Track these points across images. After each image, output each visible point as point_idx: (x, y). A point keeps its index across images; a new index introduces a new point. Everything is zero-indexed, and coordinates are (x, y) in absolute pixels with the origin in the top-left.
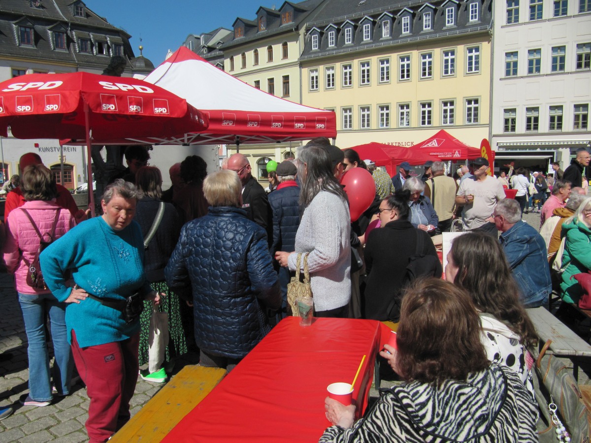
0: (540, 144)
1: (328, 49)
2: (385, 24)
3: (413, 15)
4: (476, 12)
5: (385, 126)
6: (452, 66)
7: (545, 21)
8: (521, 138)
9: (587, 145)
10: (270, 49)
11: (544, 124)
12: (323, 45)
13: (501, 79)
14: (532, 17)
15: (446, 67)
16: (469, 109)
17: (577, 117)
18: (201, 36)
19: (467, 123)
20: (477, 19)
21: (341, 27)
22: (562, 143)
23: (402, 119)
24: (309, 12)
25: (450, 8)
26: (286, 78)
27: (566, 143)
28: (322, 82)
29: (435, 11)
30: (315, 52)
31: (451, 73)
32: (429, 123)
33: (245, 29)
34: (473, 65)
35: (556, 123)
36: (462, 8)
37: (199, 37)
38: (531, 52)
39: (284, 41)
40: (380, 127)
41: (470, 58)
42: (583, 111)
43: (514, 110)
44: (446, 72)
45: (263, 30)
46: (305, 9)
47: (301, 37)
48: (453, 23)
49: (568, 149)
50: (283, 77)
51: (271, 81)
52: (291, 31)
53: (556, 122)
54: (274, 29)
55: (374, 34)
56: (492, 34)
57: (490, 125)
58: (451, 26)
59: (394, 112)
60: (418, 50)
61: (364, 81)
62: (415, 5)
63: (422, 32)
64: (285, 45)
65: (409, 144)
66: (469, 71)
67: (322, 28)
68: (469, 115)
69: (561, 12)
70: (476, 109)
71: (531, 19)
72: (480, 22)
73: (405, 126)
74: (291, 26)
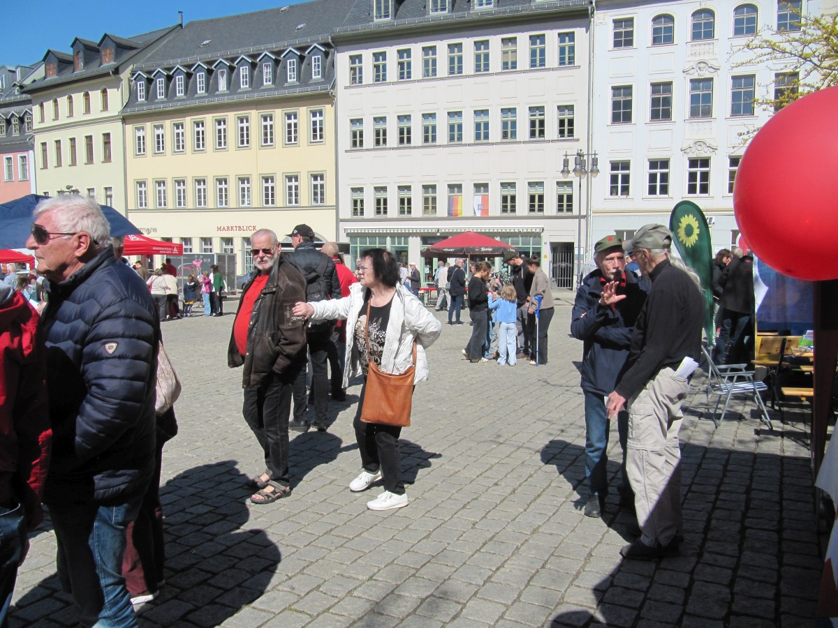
0: (388, 231)
1: (156, 101)
2: (222, 73)
3: (253, 66)
4: (319, 68)
5: (224, 205)
6: (296, 131)
7: (389, 83)
8: (370, 224)
9: (436, 233)
10: (87, 95)
11: (393, 208)
12: (150, 95)
13: (346, 151)
14: (377, 78)
15: (290, 133)
16: (315, 186)
17: (426, 200)
18: (16, 68)
19: (314, 204)
20: (320, 76)
21: (171, 73)
22: (411, 231)
23: (243, 196)
24: (138, 50)
25: (292, 60)
26: (107, 136)
27: (415, 231)
28: (150, 144)
29: (277, 62)
30: (142, 105)
31: (295, 141)
32: (273, 203)
33: (59, 66)
34: (317, 132)
35: (406, 206)
36: (306, 61)
37: (13, 69)
38: (376, 120)
39: (103, 87)
40: (219, 206)
41: (315, 123)
42: (432, 193)
43: (361, 190)
44: (290, 140)
45: (80, 70)
46: (134, 46)
47: (125, 83)
48: (295, 80)
49: (419, 239)
50: (104, 134)
51: (89, 138)
52: (107, 75)
53: (405, 204)
54: (94, 69)
55: (210, 86)
56: (334, 96)
57: (337, 207)
58: (293, 83)
59: (233, 187)
60: (257, 110)
61: (198, 146)
62: (256, 53)
63: (262, 88)
64: (104, 92)
65: (250, 228)
66: (314, 139)
67: (150, 73)
68: (316, 194)
69: (405, 74)
70: (322, 186)
71: (377, 81)
72: (323, 80)
73: (246, 205)
74: (109, 67)
